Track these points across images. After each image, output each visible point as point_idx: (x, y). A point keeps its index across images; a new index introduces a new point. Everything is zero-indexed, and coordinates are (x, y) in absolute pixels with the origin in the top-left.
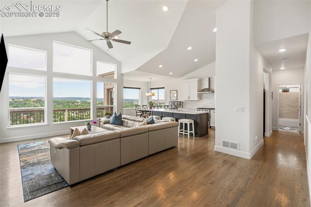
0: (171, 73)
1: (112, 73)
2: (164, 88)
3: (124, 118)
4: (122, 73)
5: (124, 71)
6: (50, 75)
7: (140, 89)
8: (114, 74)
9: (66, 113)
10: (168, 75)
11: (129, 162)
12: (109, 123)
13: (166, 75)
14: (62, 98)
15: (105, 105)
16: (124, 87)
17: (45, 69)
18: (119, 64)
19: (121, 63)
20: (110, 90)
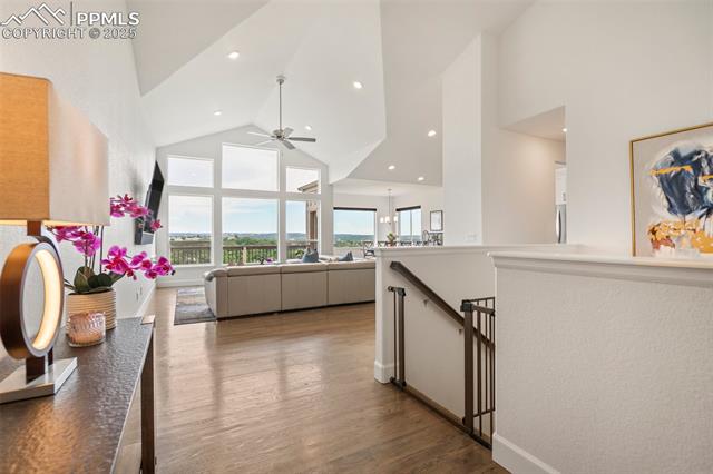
0: (421, 179)
1: (314, 185)
2: (420, 207)
4: (330, 183)
5: (333, 180)
6: (217, 193)
7: (375, 210)
8: (316, 186)
9: (245, 251)
10: (415, 182)
11: (293, 308)
13: (412, 183)
14: (262, 235)
15: (308, 240)
16: (335, 208)
17: (211, 185)
18: (325, 169)
19: (327, 166)
20: (313, 214)
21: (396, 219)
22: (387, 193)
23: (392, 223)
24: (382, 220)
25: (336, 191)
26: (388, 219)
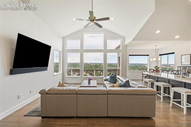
0: (177, 37)
2: (174, 53)
3: (118, 78)
4: (126, 44)
7: (148, 55)
8: (120, 46)
10: (173, 39)
12: (108, 81)
16: (129, 55)
18: (123, 38)
19: (124, 37)
20: (119, 57)
21: (159, 59)
22: (154, 48)
23: (157, 61)
24: (151, 60)
25: (128, 48)
26: (154, 59)
